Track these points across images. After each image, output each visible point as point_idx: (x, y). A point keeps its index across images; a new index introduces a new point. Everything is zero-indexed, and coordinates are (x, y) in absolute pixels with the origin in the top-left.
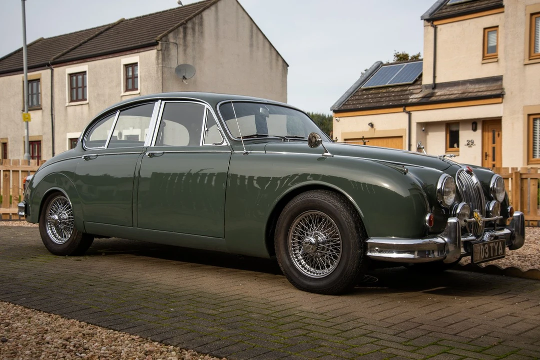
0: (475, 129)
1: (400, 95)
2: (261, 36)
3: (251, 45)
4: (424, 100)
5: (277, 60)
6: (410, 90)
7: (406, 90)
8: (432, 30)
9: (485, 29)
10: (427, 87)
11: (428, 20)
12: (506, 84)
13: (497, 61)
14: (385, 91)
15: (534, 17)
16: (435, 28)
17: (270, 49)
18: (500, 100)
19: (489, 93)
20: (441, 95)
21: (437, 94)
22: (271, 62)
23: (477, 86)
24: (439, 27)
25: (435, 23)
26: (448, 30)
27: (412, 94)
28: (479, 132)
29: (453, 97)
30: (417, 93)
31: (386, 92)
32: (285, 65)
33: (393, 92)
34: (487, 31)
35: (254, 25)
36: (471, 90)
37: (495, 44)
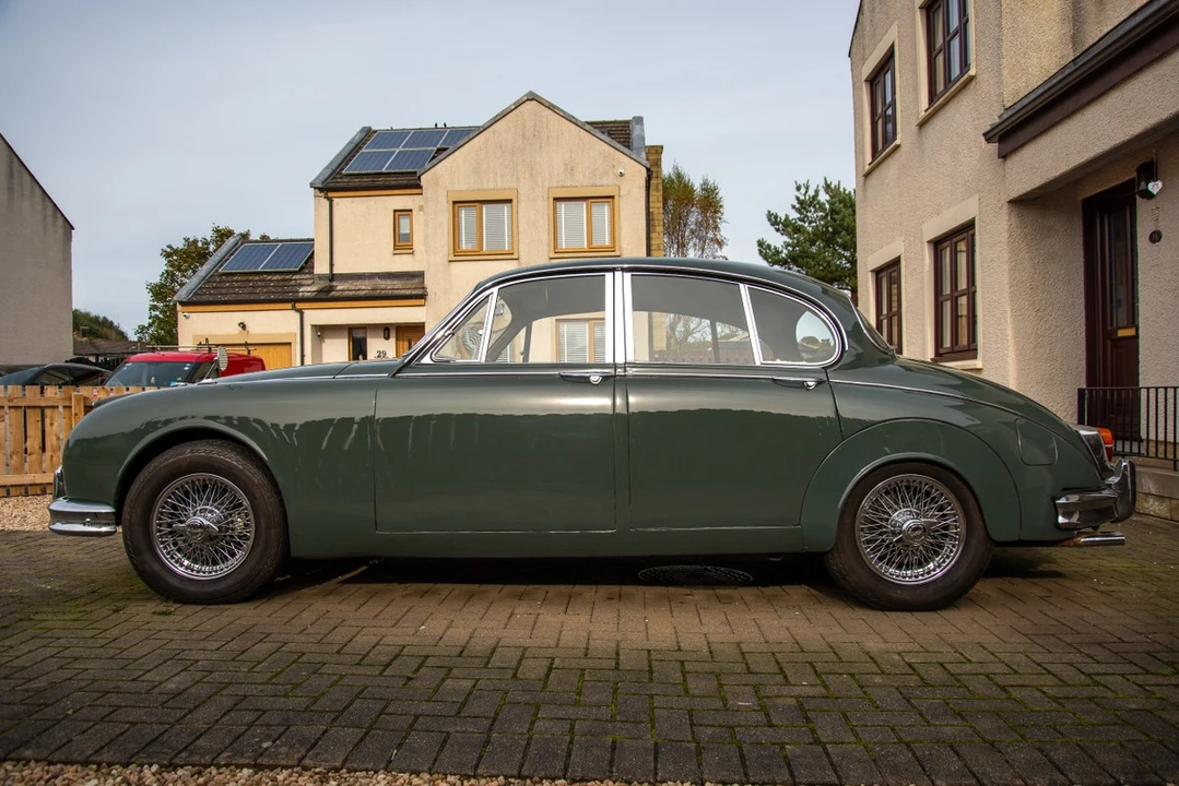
0: (387, 338)
1: (283, 286)
2: (27, 177)
3: (10, 189)
4: (322, 296)
5: (55, 218)
6: (296, 280)
7: (291, 280)
8: (326, 203)
9: (395, 211)
10: (321, 277)
11: (321, 190)
12: (428, 282)
13: (412, 253)
14: (257, 278)
15: (457, 205)
16: (331, 201)
17: (43, 200)
18: (422, 302)
19: (408, 292)
20: (343, 290)
21: (338, 288)
22: (45, 218)
23: (389, 282)
24: (336, 201)
25: (330, 195)
26: (346, 206)
27: (301, 285)
28: (393, 340)
29: (362, 293)
30: (308, 285)
31: (260, 280)
32: (67, 226)
33: (270, 281)
34: (397, 213)
35: (15, 158)
36: (383, 286)
37: (408, 232)
